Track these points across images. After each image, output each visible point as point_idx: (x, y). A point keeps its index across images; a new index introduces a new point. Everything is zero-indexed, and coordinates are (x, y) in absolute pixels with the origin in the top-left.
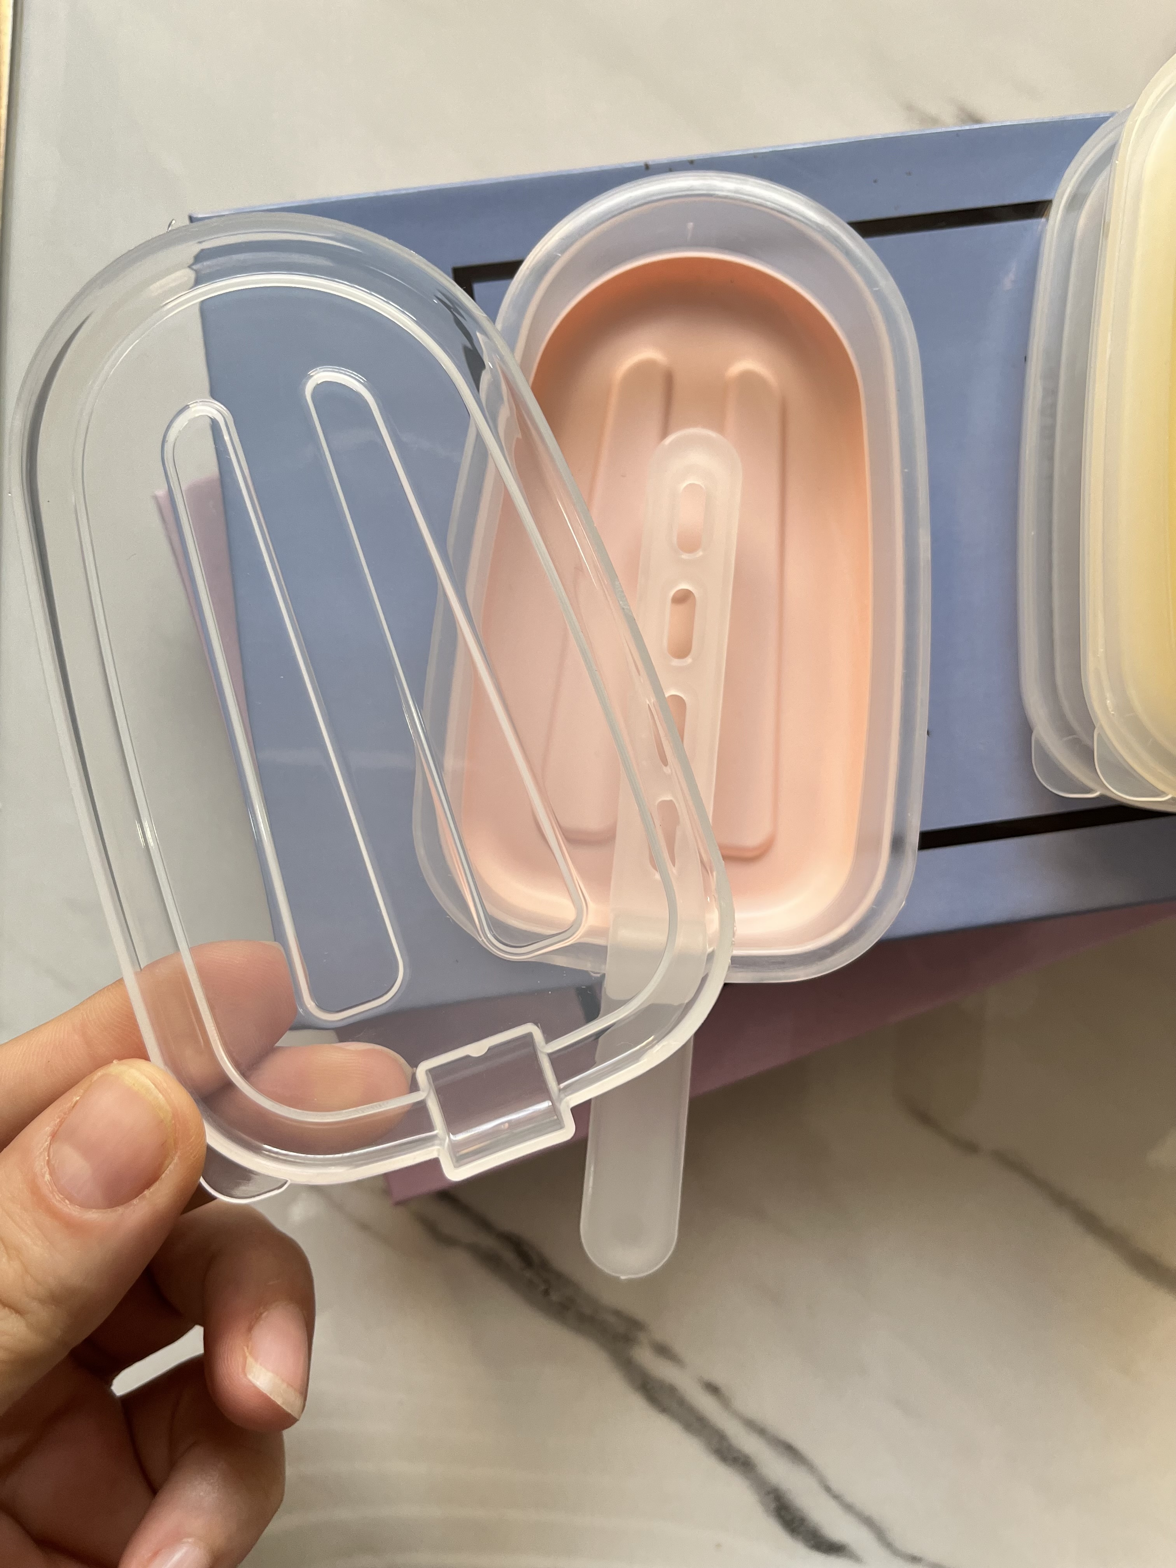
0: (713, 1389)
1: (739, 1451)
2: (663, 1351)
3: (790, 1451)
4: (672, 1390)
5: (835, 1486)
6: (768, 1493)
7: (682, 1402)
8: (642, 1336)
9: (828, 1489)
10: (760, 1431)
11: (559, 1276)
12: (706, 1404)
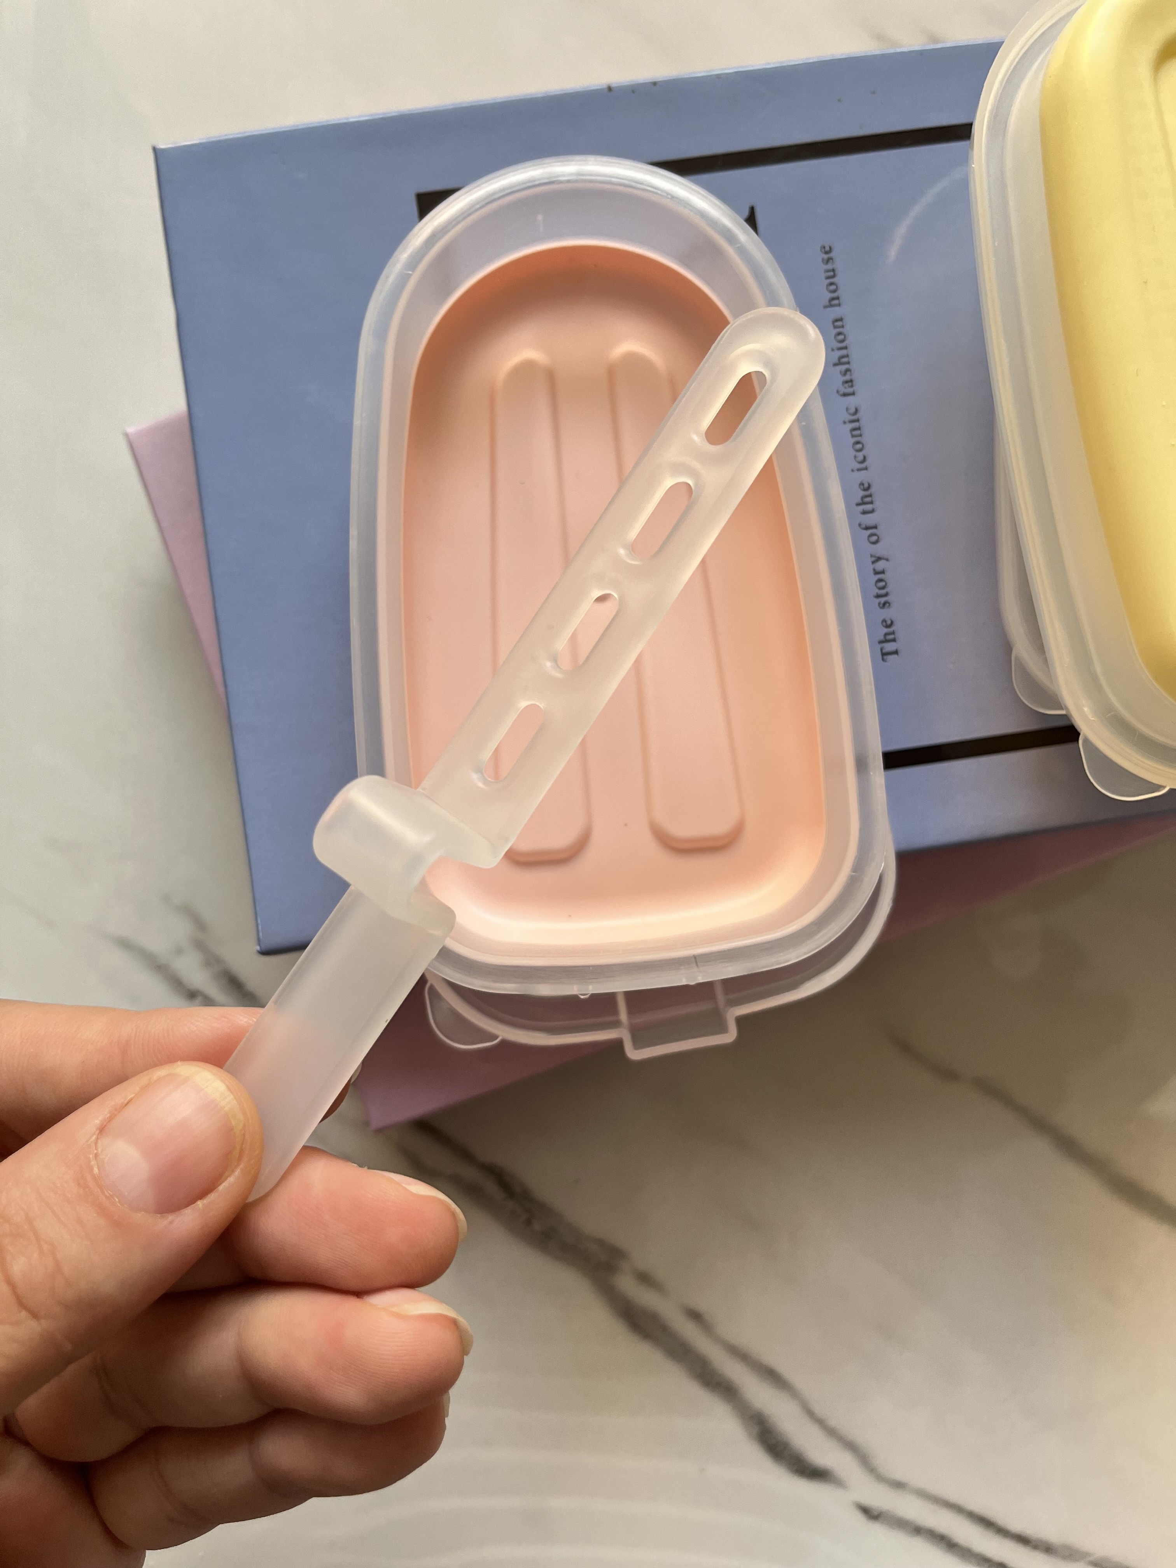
0: (695, 1316)
1: (722, 1376)
3: (771, 1375)
4: (655, 1317)
5: (818, 1410)
6: (752, 1418)
7: (665, 1329)
8: (624, 1265)
9: (810, 1413)
10: (743, 1356)
11: (541, 1206)
12: (688, 1331)
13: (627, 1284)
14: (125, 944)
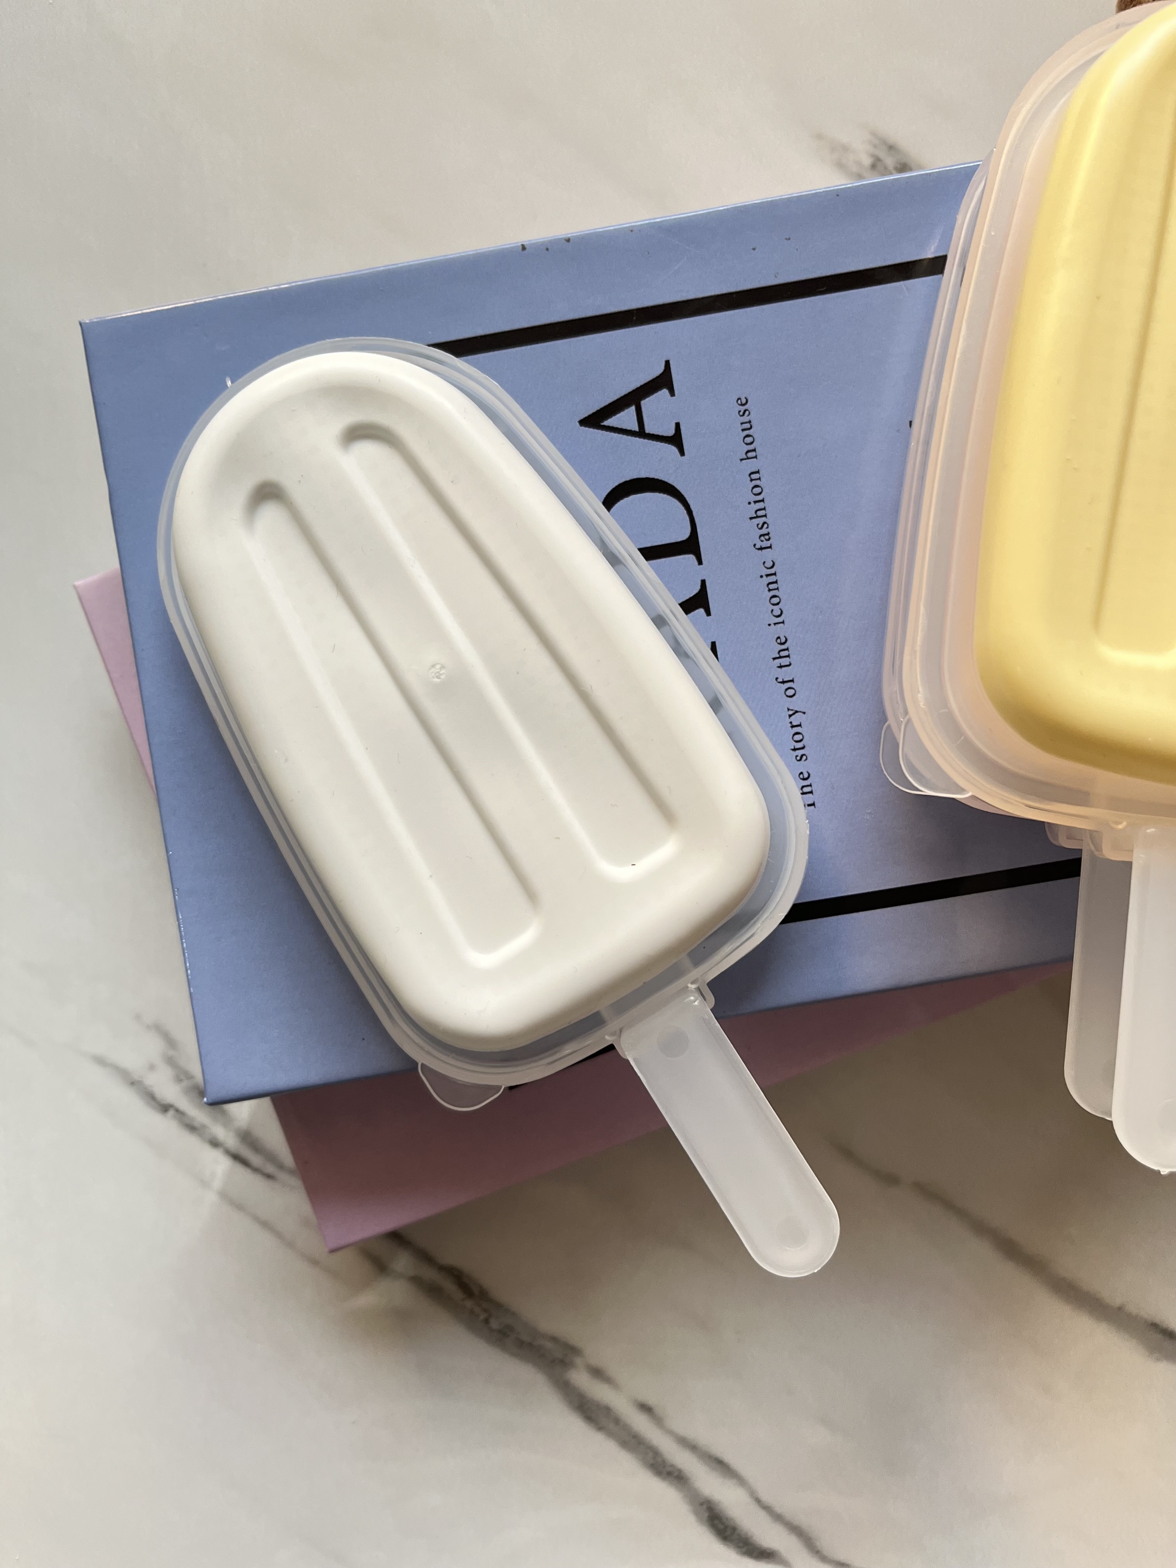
0: (645, 1408)
1: (672, 1466)
2: (598, 1373)
3: (720, 1465)
4: (608, 1410)
5: (765, 1497)
6: (702, 1504)
7: (617, 1421)
8: (578, 1361)
10: (692, 1447)
11: (499, 1306)
12: (641, 1423)
13: (580, 1379)
14: (101, 1061)
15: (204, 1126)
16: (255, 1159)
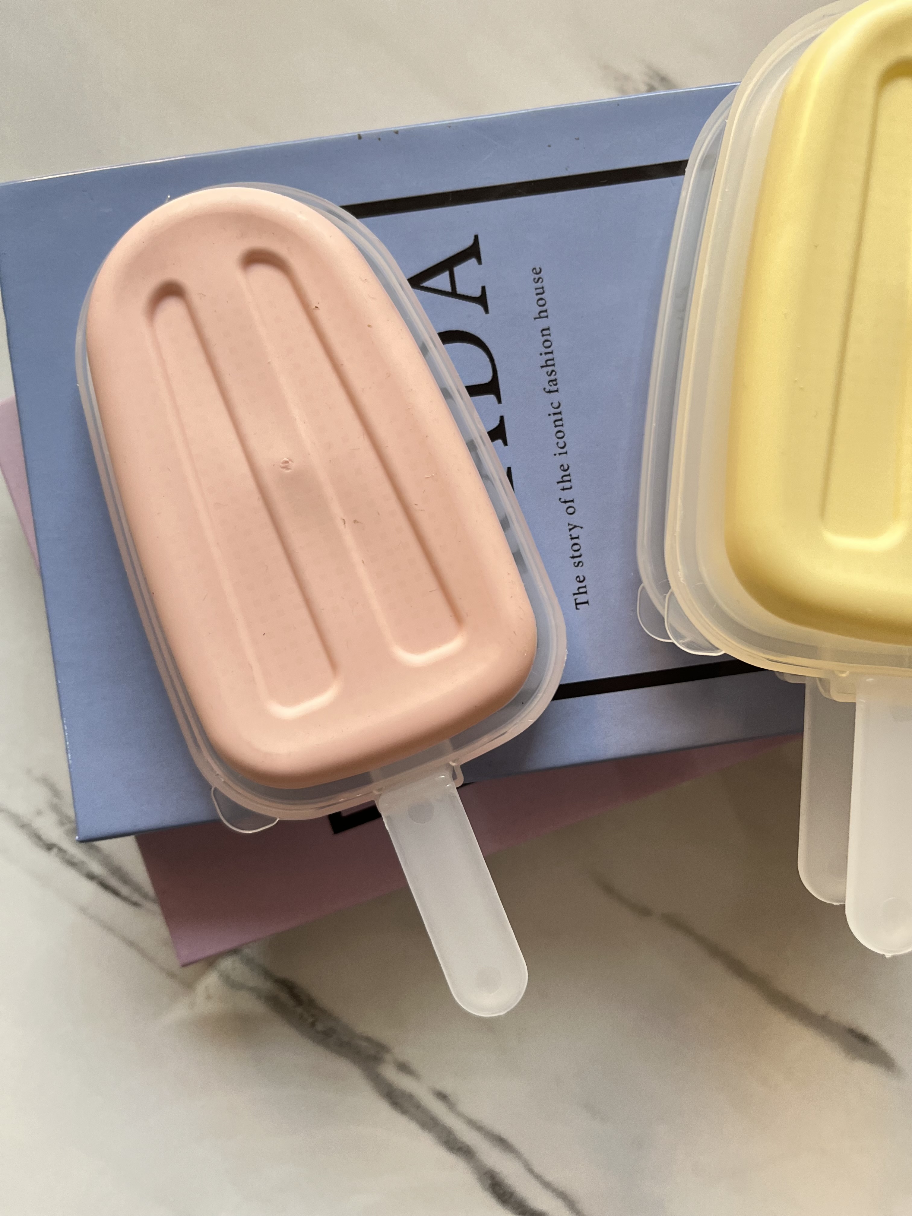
0: (442, 1096)
1: (462, 1142)
2: (404, 1068)
3: (501, 1142)
4: (410, 1097)
5: (537, 1168)
7: (418, 1106)
8: (388, 1057)
9: (531, 1171)
10: (479, 1128)
11: (324, 1012)
12: (438, 1108)
13: (389, 1072)
15: (83, 863)
16: (125, 890)
